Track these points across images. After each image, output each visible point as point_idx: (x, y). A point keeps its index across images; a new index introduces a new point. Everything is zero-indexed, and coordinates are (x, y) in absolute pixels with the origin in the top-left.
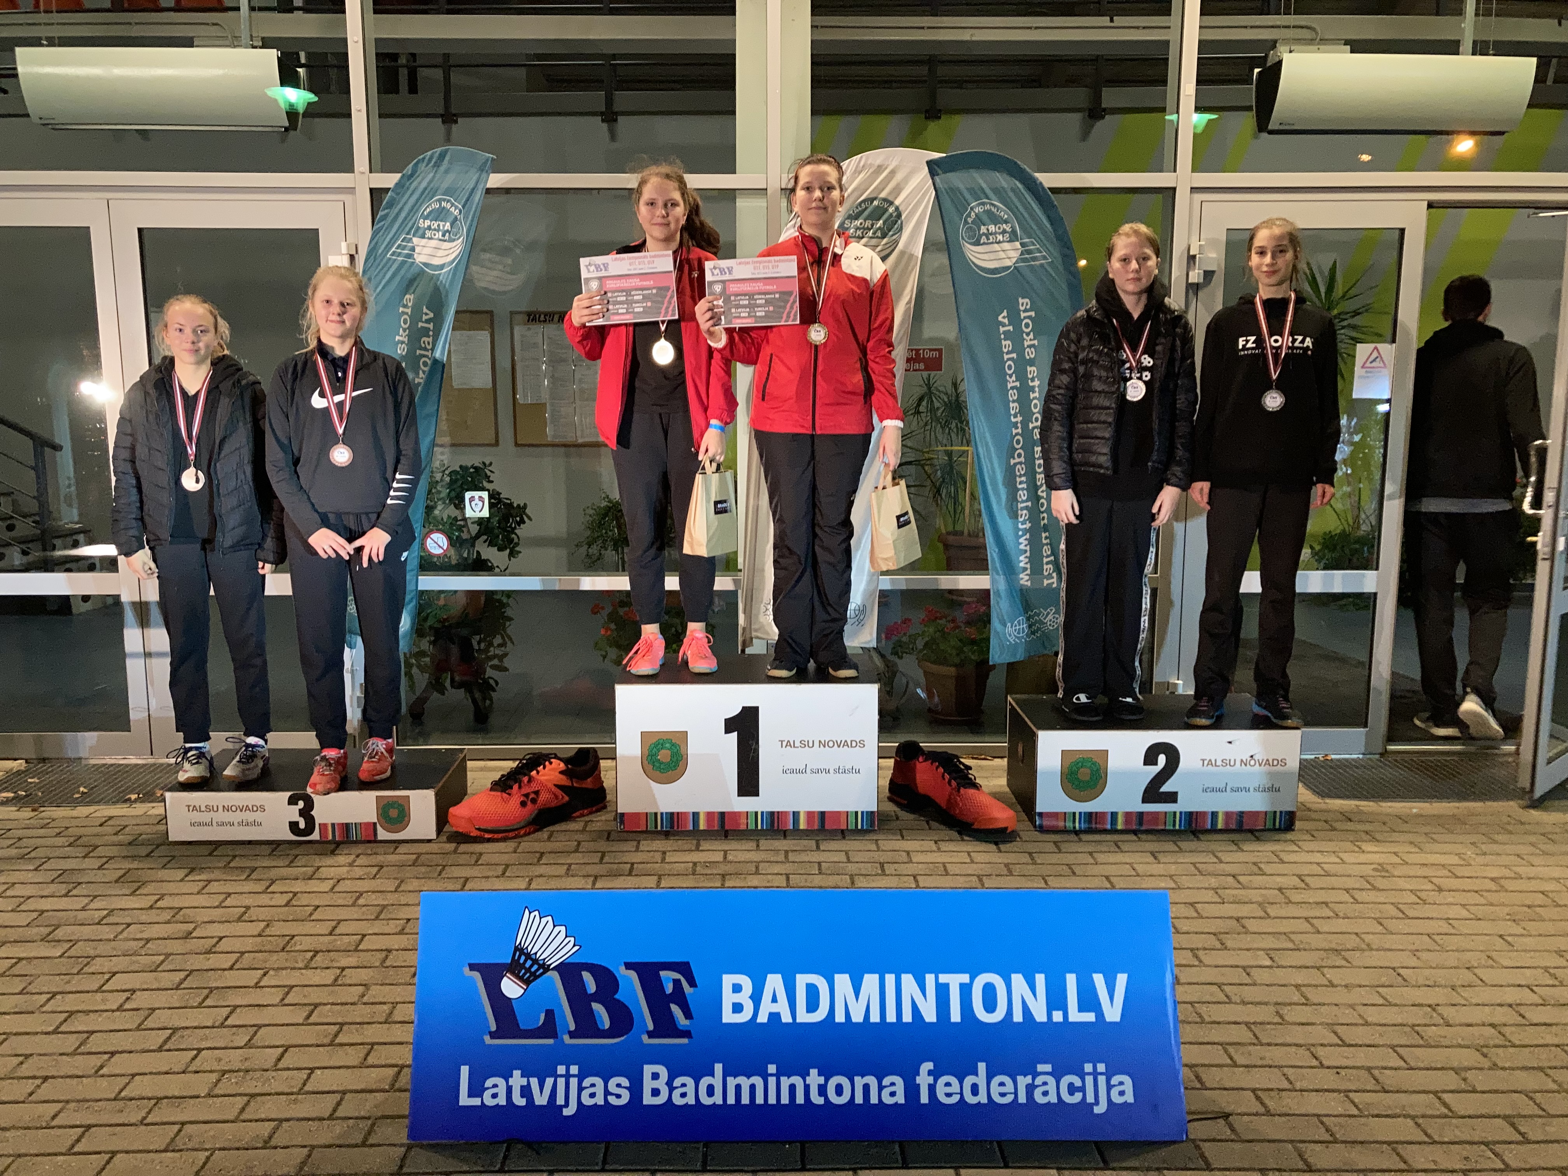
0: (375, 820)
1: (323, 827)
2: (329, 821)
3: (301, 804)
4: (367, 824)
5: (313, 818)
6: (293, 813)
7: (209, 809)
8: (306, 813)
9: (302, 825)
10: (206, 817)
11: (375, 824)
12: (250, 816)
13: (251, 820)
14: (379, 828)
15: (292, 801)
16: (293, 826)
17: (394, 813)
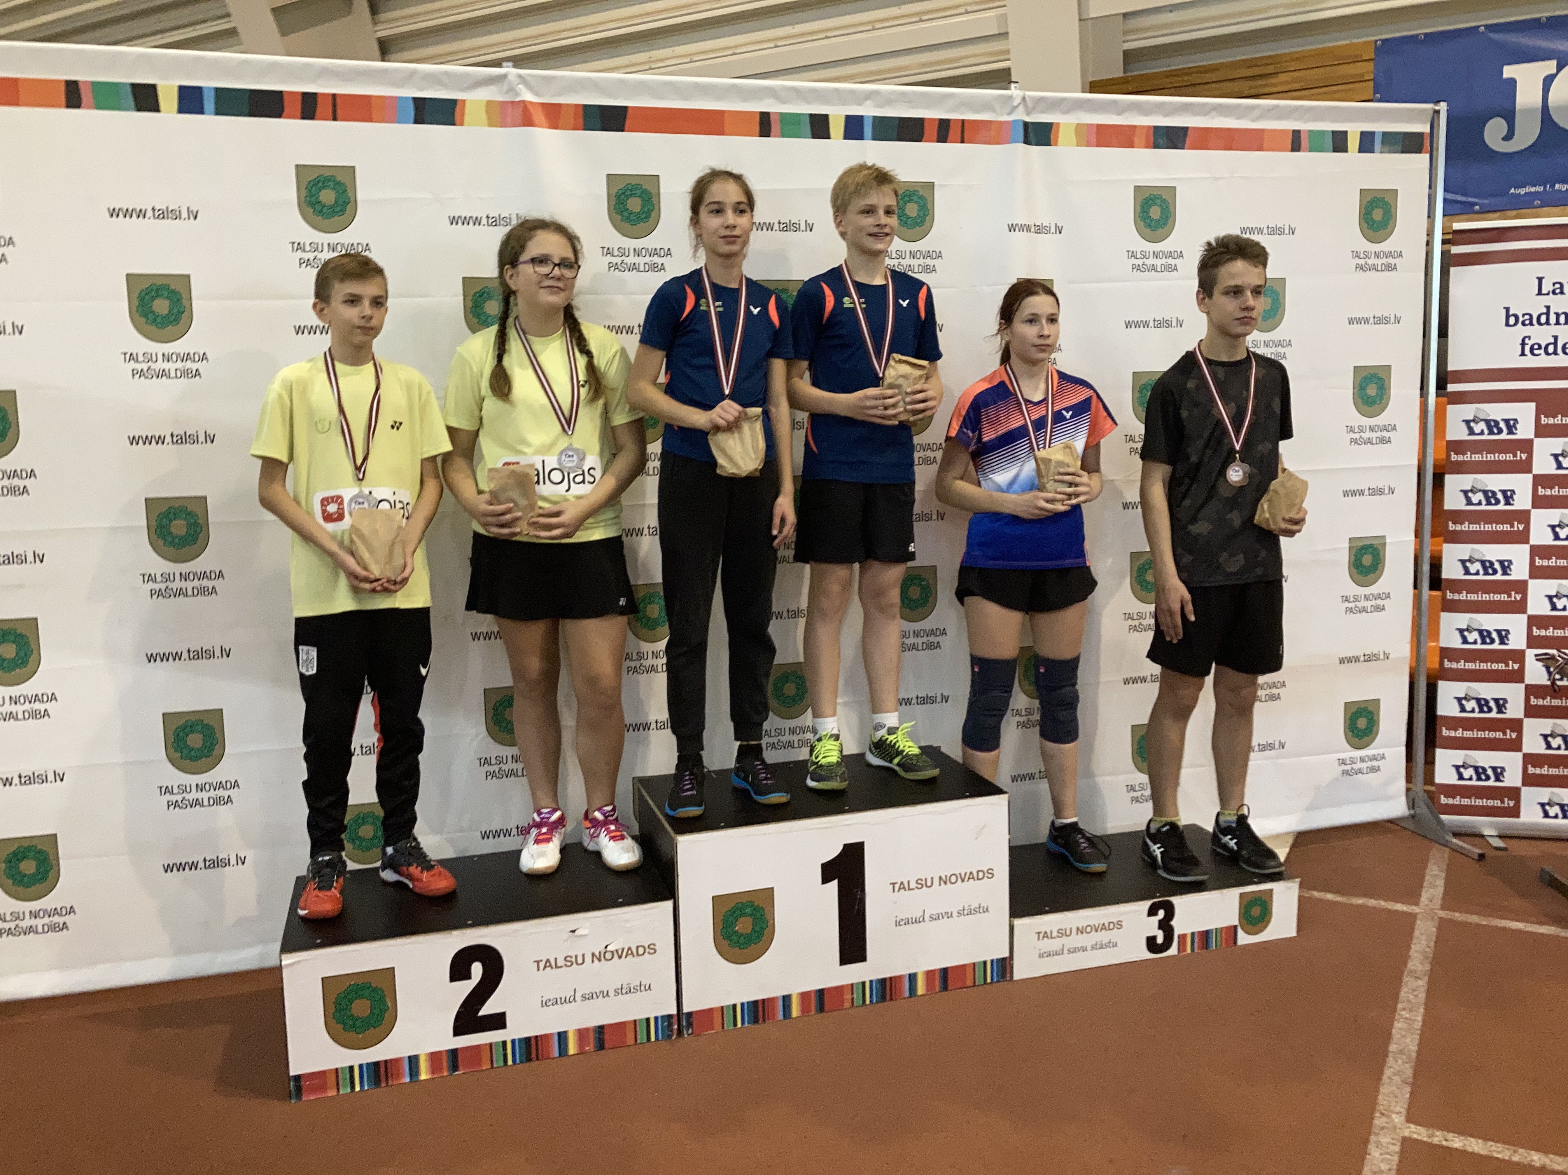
0: (1236, 923)
1: (1182, 937)
2: (1188, 931)
3: (1161, 913)
4: (1228, 928)
5: (1171, 929)
6: (1152, 927)
7: (1062, 933)
8: (1166, 925)
9: (1160, 940)
10: (1054, 945)
11: (1235, 927)
12: (1103, 937)
13: (1105, 941)
14: (1240, 931)
15: (1152, 912)
16: (1151, 943)
17: (1256, 911)
